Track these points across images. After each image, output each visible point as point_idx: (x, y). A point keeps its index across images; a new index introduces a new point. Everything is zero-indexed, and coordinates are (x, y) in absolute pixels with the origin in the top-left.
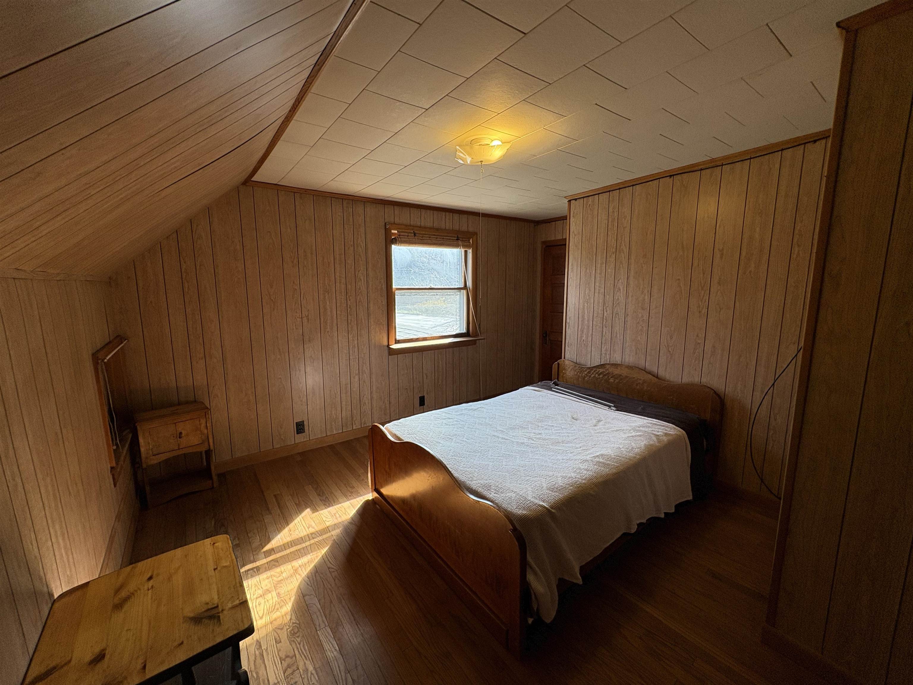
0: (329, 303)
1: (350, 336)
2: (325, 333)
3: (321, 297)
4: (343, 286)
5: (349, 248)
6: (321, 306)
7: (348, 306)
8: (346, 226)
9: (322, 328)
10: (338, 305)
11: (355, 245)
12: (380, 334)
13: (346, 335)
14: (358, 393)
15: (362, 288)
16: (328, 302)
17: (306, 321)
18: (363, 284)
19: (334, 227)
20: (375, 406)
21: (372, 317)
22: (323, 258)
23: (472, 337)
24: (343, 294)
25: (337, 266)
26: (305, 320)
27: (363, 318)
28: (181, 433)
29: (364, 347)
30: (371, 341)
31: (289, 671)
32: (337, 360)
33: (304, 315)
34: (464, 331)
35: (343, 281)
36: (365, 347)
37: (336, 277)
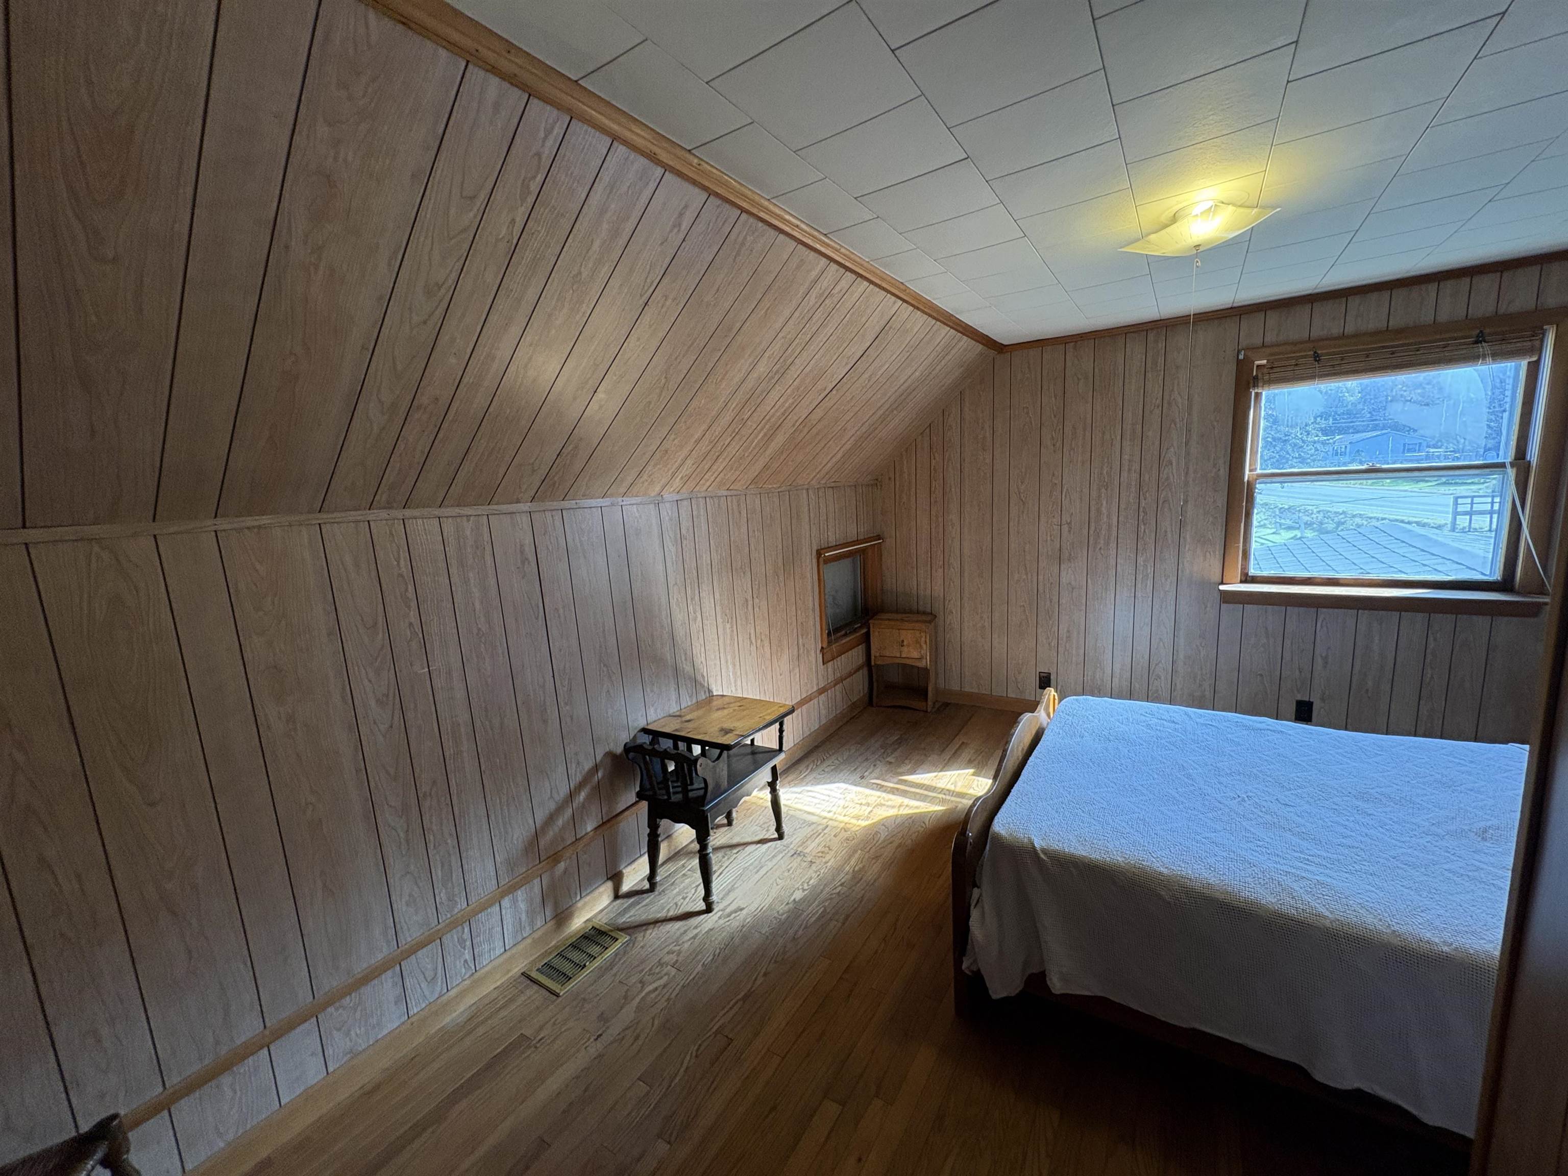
0: (1107, 503)
1: (1141, 560)
2: (1094, 551)
3: (1094, 494)
4: (1135, 476)
5: (1151, 412)
6: (1093, 508)
7: (1141, 509)
8: (1149, 375)
9: (1091, 542)
10: (1122, 506)
11: (1165, 405)
12: (1205, 560)
13: (1133, 556)
14: (1147, 657)
15: (1171, 477)
16: (1104, 503)
17: (1067, 529)
18: (1175, 471)
19: (1127, 381)
20: (1179, 686)
21: (1189, 528)
22: (1104, 433)
23: (1518, 593)
24: (1133, 489)
25: (1127, 443)
26: (1065, 528)
27: (1169, 530)
28: (903, 641)
29: (1166, 580)
30: (1182, 572)
31: (820, 854)
32: (1113, 596)
33: (1064, 522)
34: (1497, 576)
35: (1136, 466)
36: (1169, 580)
37: (1123, 462)
